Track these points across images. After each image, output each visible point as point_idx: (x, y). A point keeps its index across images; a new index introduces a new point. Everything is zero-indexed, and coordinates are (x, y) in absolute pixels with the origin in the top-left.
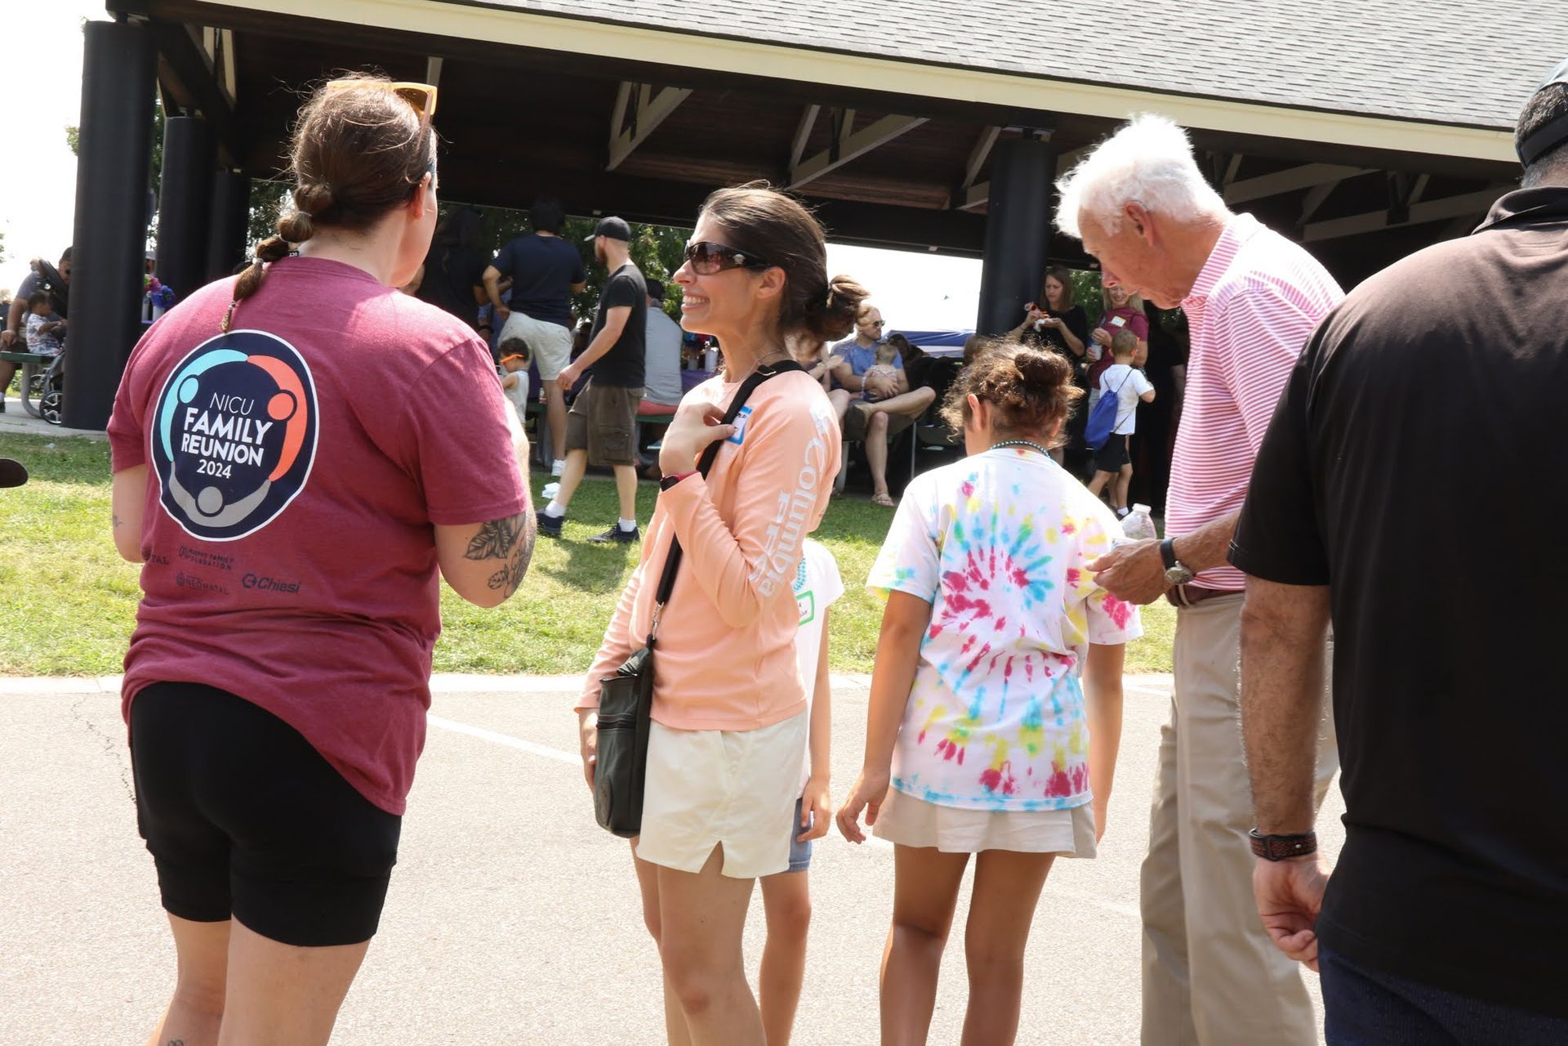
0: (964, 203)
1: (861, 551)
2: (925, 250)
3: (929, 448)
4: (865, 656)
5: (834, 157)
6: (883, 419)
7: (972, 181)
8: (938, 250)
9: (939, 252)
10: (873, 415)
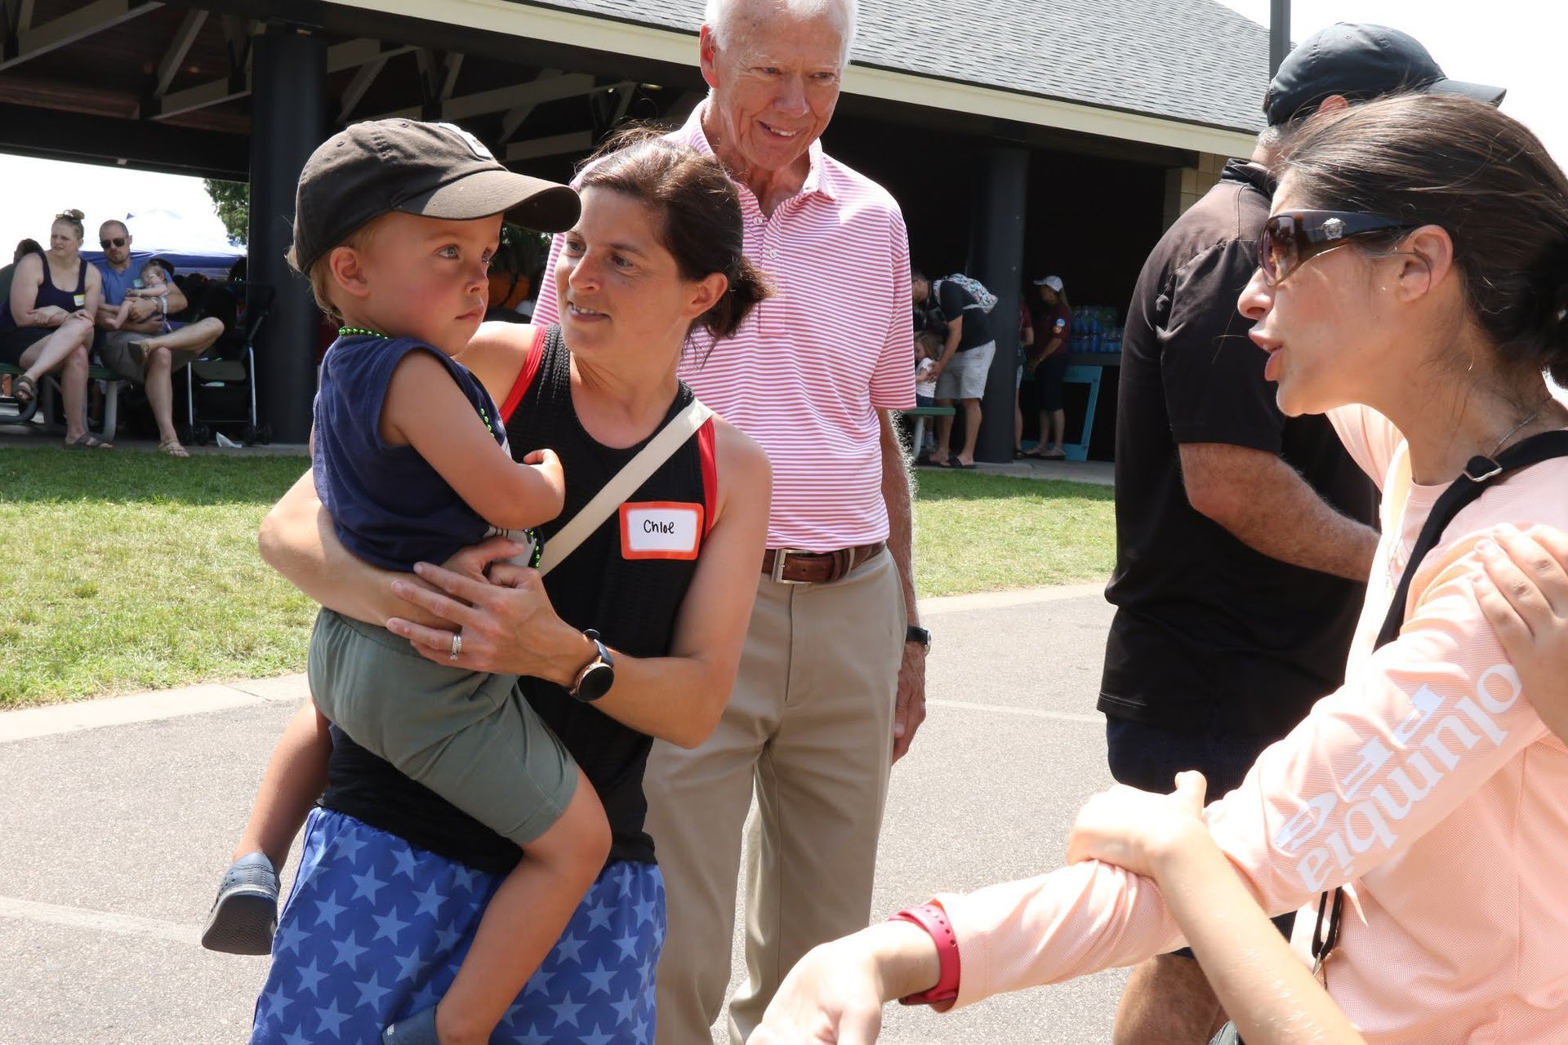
0: (159, 112)
1: (178, 516)
2: (112, 163)
3: (208, 385)
4: (242, 654)
5: (12, 51)
6: (165, 356)
7: (165, 91)
8: (127, 162)
9: (130, 165)
10: (153, 352)
